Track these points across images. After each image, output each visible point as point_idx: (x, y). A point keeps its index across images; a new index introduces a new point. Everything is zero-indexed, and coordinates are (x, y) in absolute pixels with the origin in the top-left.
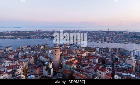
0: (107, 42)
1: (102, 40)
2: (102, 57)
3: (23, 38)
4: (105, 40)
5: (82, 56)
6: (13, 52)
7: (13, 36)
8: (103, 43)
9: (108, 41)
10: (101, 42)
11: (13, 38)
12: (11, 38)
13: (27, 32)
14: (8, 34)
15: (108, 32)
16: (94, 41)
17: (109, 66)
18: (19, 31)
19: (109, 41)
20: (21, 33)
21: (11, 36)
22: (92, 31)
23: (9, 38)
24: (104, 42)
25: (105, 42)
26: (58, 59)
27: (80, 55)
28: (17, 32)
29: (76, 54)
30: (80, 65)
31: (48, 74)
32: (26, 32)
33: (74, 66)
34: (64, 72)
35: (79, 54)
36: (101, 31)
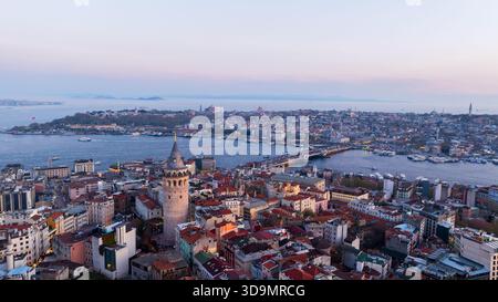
0: (450, 159)
1: (430, 151)
2: (382, 220)
3: (149, 132)
4: (445, 151)
5: (297, 207)
6: (85, 178)
7: (121, 125)
8: (430, 161)
9: (454, 156)
10: (423, 158)
11: (117, 133)
12: (113, 133)
13: (170, 112)
14: (110, 119)
15: (466, 118)
16: (397, 154)
17: (371, 261)
18: (143, 111)
19: (462, 157)
20: (150, 117)
21: (114, 126)
22: (401, 115)
23: (106, 132)
24: (435, 158)
25: (443, 159)
26: (180, 215)
27: (288, 203)
28: (136, 114)
29: (275, 199)
30: (240, 245)
31: (106, 267)
32: (164, 113)
33: (206, 249)
34: (153, 267)
35: (284, 202)
36: (437, 115)
